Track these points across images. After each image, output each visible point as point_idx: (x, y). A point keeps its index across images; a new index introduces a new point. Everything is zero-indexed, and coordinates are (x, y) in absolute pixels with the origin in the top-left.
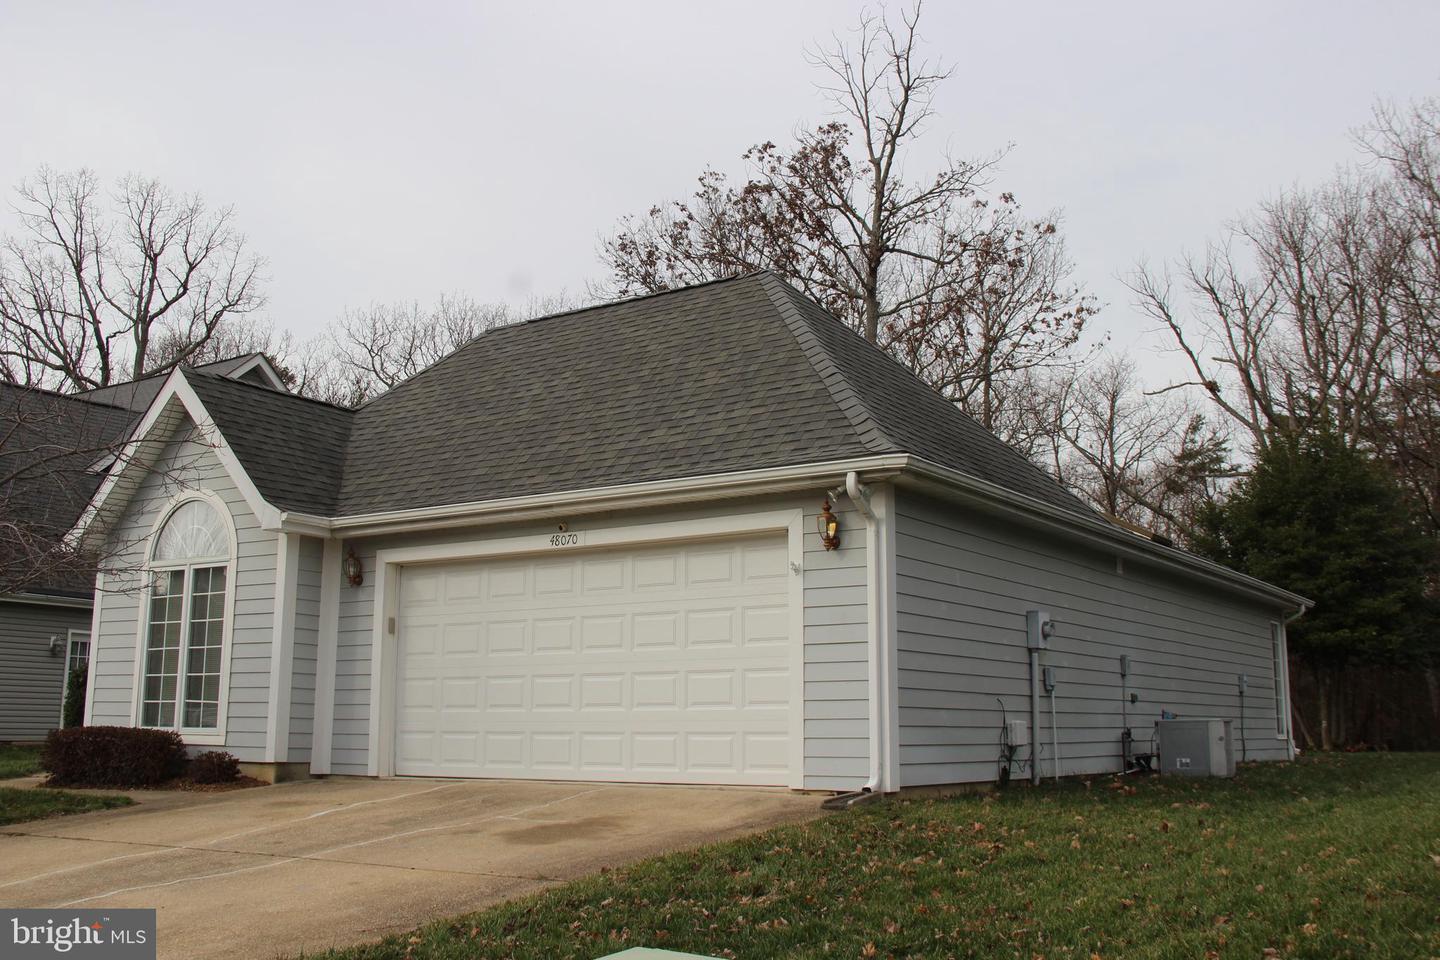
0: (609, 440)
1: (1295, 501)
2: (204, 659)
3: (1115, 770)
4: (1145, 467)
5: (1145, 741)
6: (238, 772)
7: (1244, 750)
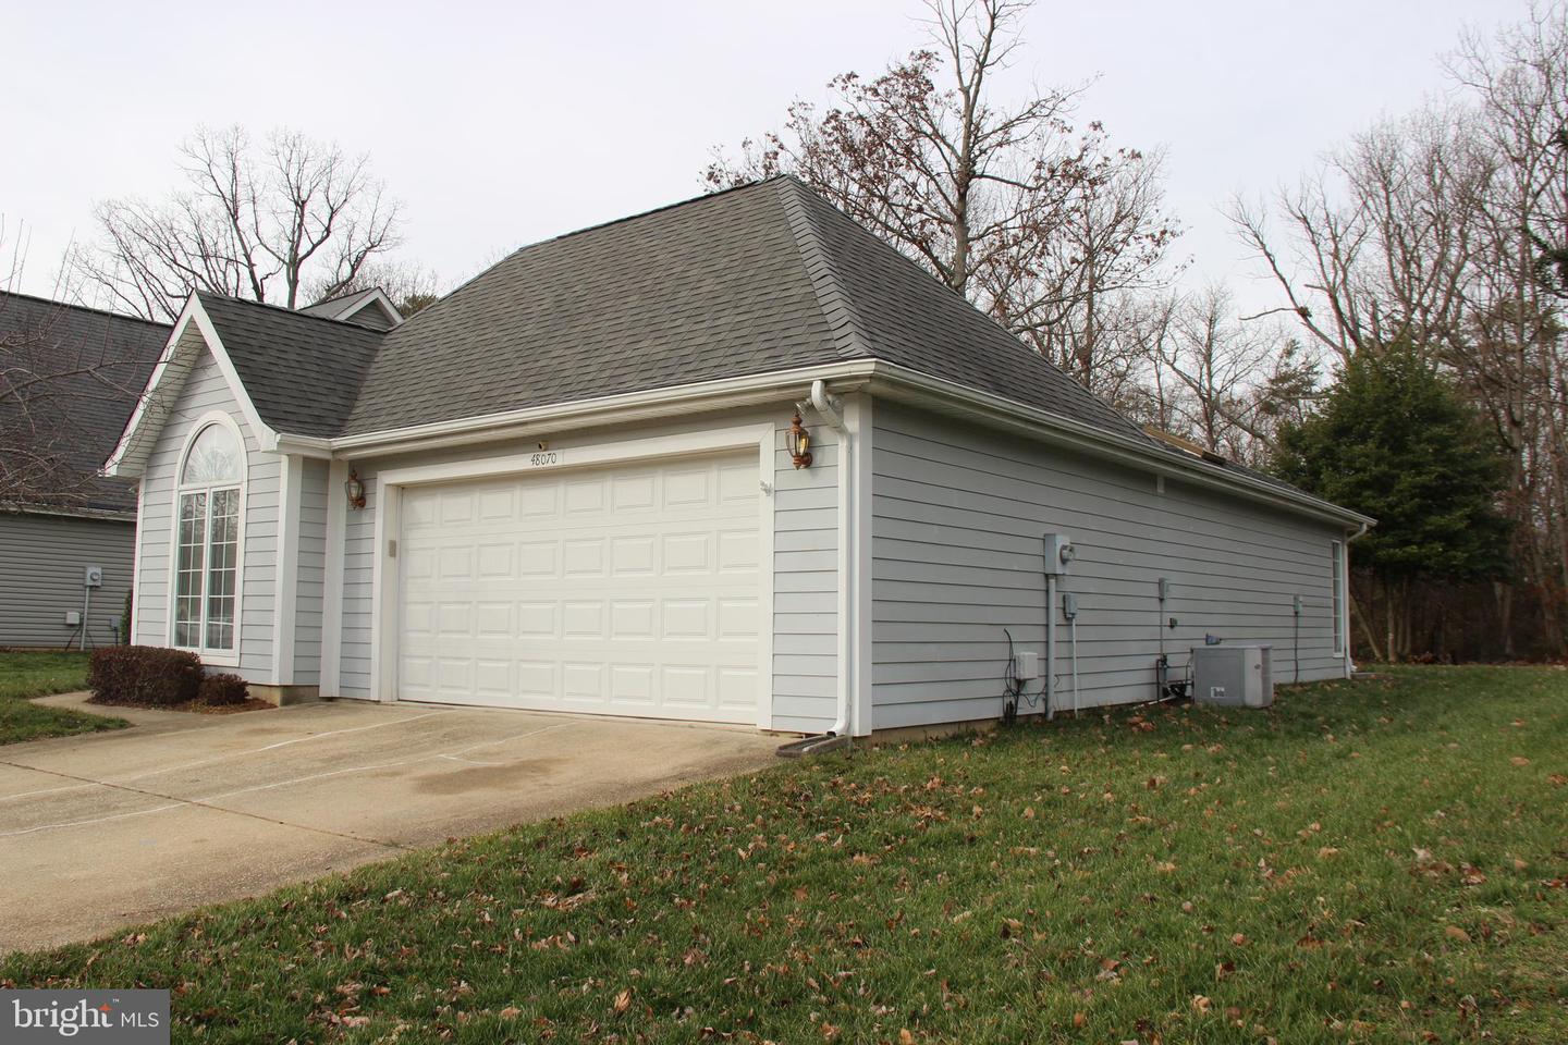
0: (597, 353)
1: (1369, 420)
2: (222, 581)
3: (1146, 698)
4: (1239, 390)
5: (1180, 668)
6: (247, 694)
7: (1297, 670)
